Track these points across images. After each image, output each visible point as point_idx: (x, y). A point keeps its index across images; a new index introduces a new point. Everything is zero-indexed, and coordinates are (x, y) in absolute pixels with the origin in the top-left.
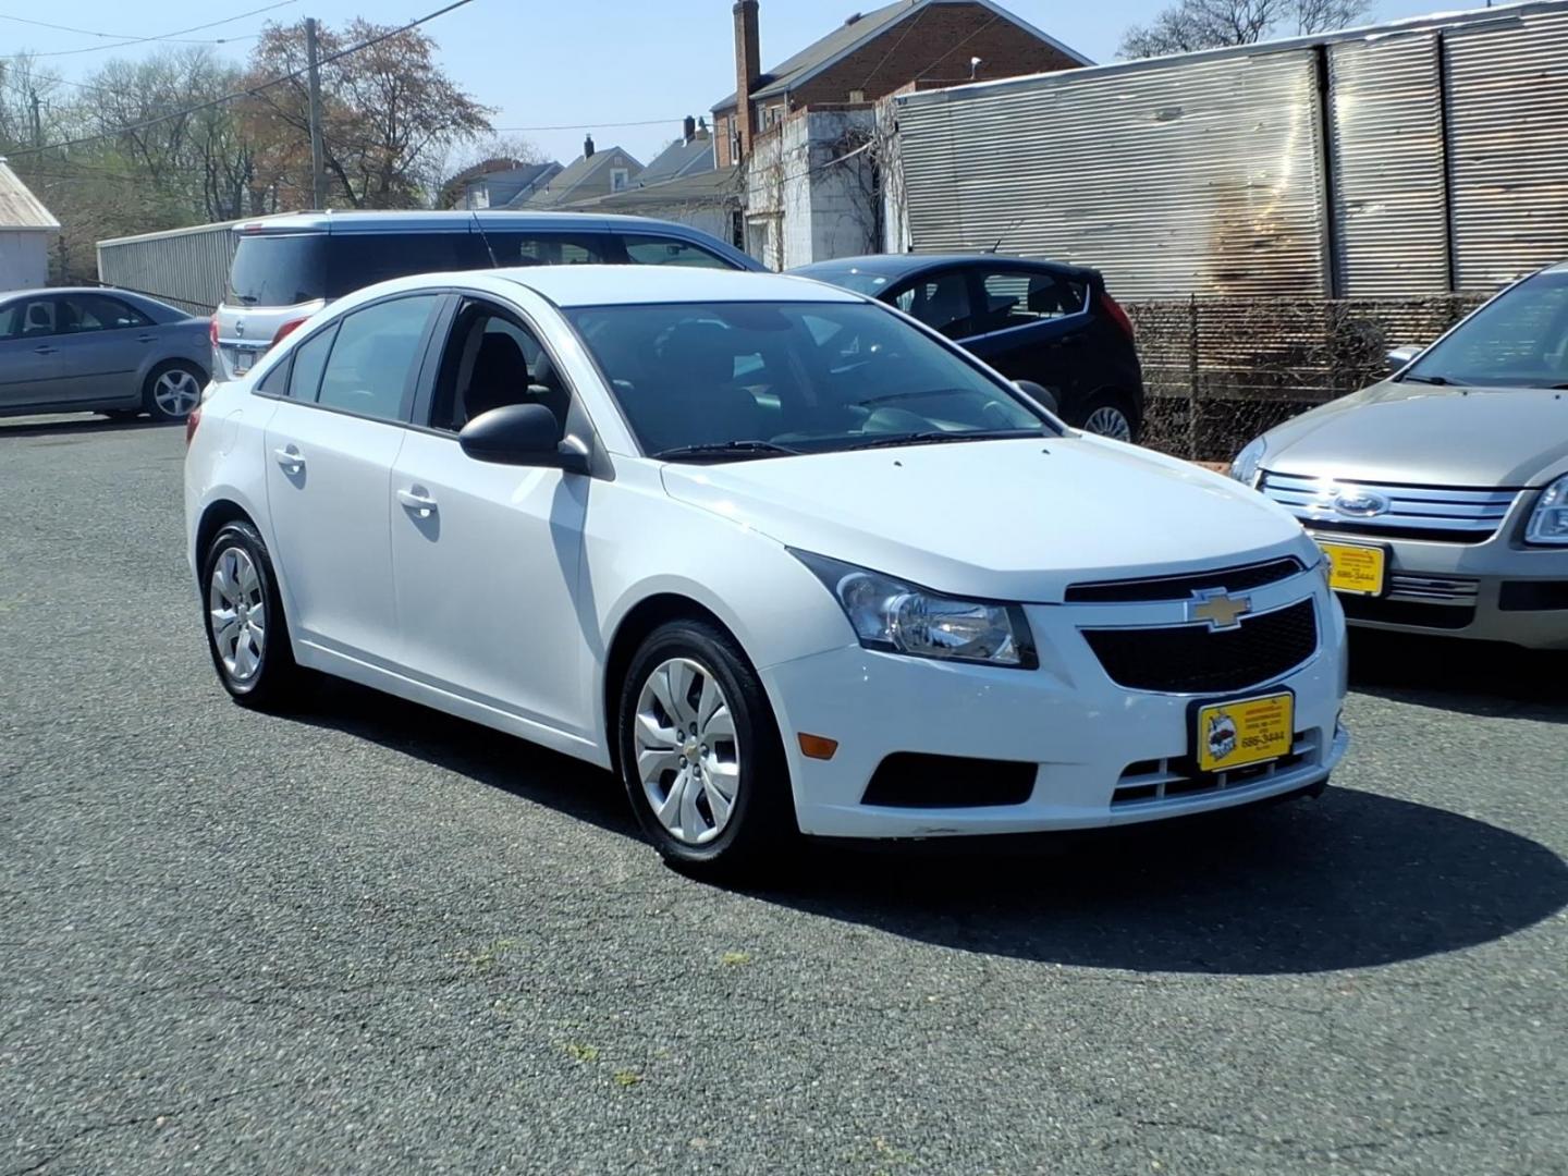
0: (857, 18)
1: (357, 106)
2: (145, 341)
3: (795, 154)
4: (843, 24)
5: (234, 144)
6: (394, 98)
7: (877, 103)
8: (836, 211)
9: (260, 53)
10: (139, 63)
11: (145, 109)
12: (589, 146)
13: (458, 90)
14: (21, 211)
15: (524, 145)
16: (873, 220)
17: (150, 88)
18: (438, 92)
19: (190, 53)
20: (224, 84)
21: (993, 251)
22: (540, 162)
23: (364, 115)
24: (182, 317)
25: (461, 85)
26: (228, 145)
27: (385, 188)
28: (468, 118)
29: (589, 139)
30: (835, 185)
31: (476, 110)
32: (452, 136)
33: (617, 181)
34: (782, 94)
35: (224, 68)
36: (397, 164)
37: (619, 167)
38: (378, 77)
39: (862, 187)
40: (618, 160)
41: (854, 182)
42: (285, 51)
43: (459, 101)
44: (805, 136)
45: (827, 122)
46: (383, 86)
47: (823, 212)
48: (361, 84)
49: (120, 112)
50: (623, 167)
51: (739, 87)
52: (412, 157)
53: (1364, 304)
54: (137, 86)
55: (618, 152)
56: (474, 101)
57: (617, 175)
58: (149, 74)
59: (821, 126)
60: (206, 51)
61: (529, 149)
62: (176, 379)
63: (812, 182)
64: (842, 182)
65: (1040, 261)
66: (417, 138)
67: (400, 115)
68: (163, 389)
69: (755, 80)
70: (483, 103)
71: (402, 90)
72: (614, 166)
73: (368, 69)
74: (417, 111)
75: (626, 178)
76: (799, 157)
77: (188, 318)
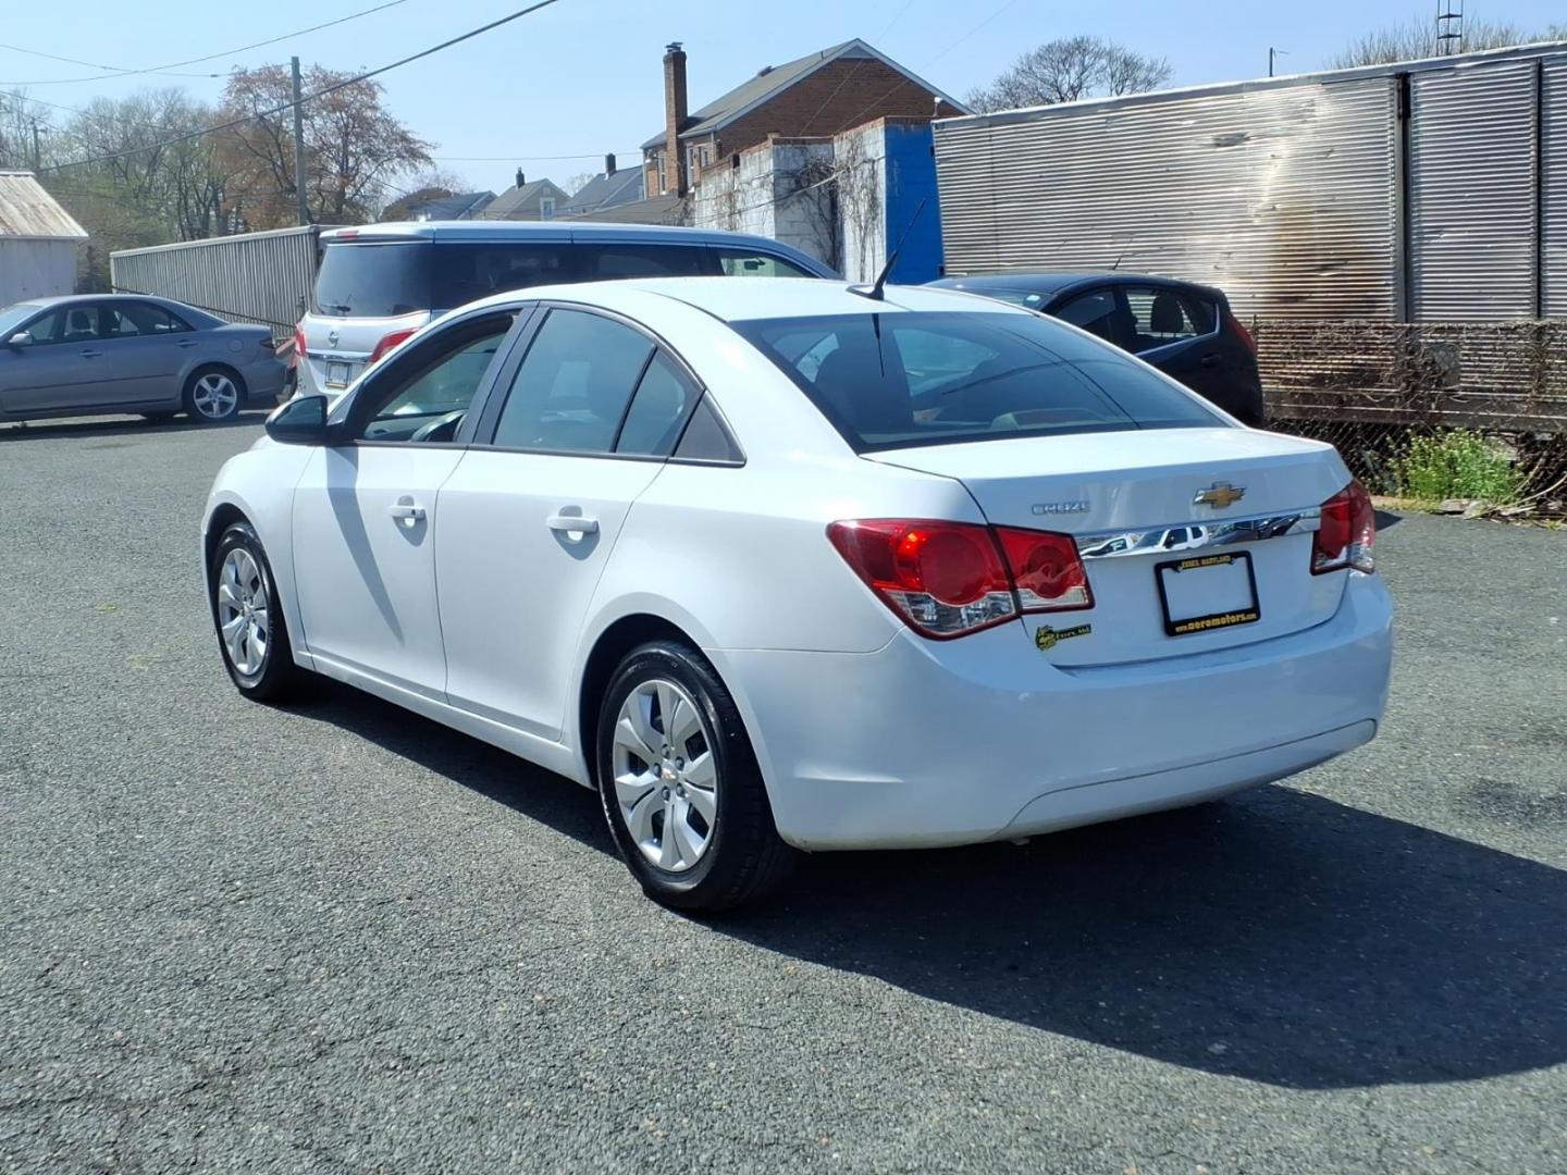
0: (768, 71)
1: (314, 139)
2: (184, 346)
3: (756, 183)
4: (755, 75)
5: (202, 171)
6: (347, 134)
7: (835, 138)
8: (798, 235)
9: (230, 92)
10: (119, 101)
11: (126, 141)
12: (520, 177)
13: (402, 127)
14: (51, 222)
15: (454, 177)
16: (830, 244)
17: (130, 123)
18: (385, 129)
19: (165, 93)
20: (195, 121)
21: (1114, 268)
22: (468, 192)
23: (322, 149)
24: (219, 324)
25: (405, 123)
26: (197, 173)
27: (339, 210)
28: (412, 152)
29: (520, 172)
30: (797, 212)
31: (418, 145)
32: (397, 167)
33: (545, 208)
34: (709, 134)
35: (194, 107)
36: (349, 191)
37: (547, 196)
38: (332, 115)
39: (821, 215)
40: (547, 191)
41: (814, 209)
42: (251, 92)
43: (404, 138)
44: (769, 166)
45: (790, 154)
46: (337, 123)
47: (787, 235)
48: (318, 122)
49: (104, 144)
50: (551, 196)
51: (668, 127)
52: (362, 185)
53: (1449, 328)
54: (118, 120)
55: (546, 183)
56: (416, 137)
57: (545, 203)
58: (129, 110)
59: (785, 157)
60: (180, 92)
61: (458, 180)
62: (214, 383)
63: (777, 208)
64: (803, 209)
65: (1169, 278)
66: (367, 168)
67: (351, 148)
68: (202, 392)
69: (683, 122)
70: (425, 140)
71: (354, 127)
72: (542, 196)
73: (324, 108)
74: (366, 146)
75: (553, 206)
76: (762, 185)
77: (223, 324)
